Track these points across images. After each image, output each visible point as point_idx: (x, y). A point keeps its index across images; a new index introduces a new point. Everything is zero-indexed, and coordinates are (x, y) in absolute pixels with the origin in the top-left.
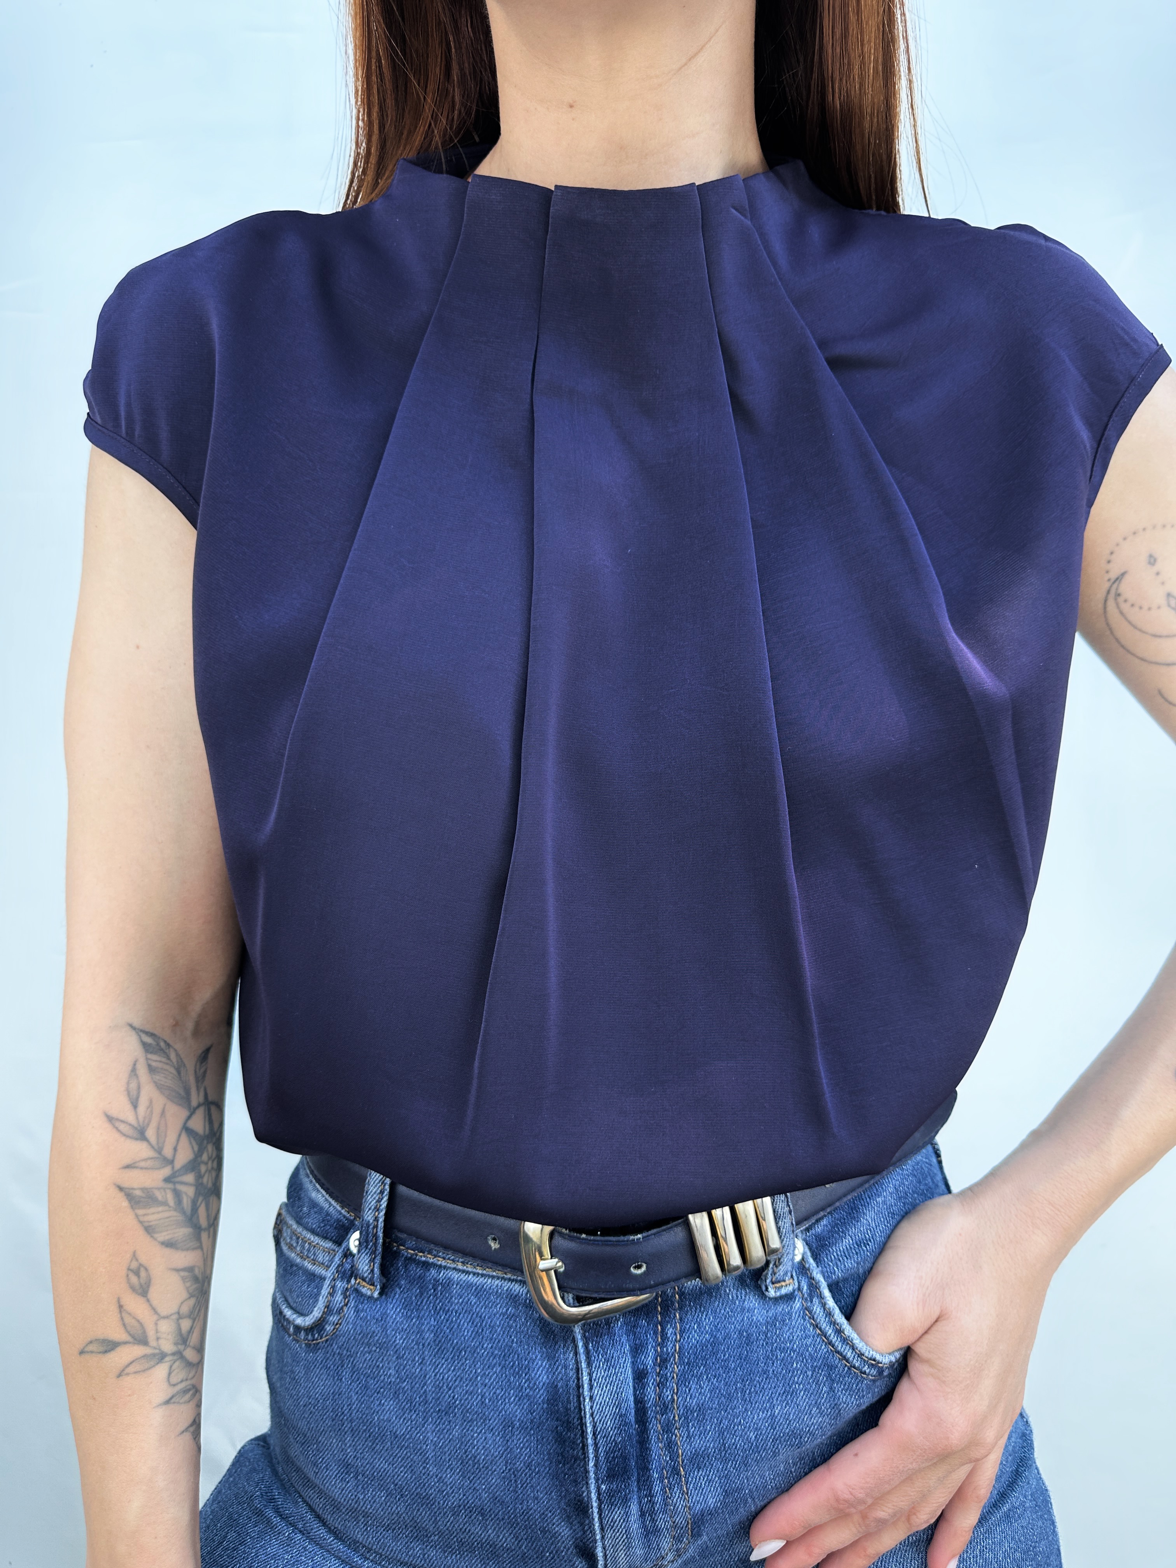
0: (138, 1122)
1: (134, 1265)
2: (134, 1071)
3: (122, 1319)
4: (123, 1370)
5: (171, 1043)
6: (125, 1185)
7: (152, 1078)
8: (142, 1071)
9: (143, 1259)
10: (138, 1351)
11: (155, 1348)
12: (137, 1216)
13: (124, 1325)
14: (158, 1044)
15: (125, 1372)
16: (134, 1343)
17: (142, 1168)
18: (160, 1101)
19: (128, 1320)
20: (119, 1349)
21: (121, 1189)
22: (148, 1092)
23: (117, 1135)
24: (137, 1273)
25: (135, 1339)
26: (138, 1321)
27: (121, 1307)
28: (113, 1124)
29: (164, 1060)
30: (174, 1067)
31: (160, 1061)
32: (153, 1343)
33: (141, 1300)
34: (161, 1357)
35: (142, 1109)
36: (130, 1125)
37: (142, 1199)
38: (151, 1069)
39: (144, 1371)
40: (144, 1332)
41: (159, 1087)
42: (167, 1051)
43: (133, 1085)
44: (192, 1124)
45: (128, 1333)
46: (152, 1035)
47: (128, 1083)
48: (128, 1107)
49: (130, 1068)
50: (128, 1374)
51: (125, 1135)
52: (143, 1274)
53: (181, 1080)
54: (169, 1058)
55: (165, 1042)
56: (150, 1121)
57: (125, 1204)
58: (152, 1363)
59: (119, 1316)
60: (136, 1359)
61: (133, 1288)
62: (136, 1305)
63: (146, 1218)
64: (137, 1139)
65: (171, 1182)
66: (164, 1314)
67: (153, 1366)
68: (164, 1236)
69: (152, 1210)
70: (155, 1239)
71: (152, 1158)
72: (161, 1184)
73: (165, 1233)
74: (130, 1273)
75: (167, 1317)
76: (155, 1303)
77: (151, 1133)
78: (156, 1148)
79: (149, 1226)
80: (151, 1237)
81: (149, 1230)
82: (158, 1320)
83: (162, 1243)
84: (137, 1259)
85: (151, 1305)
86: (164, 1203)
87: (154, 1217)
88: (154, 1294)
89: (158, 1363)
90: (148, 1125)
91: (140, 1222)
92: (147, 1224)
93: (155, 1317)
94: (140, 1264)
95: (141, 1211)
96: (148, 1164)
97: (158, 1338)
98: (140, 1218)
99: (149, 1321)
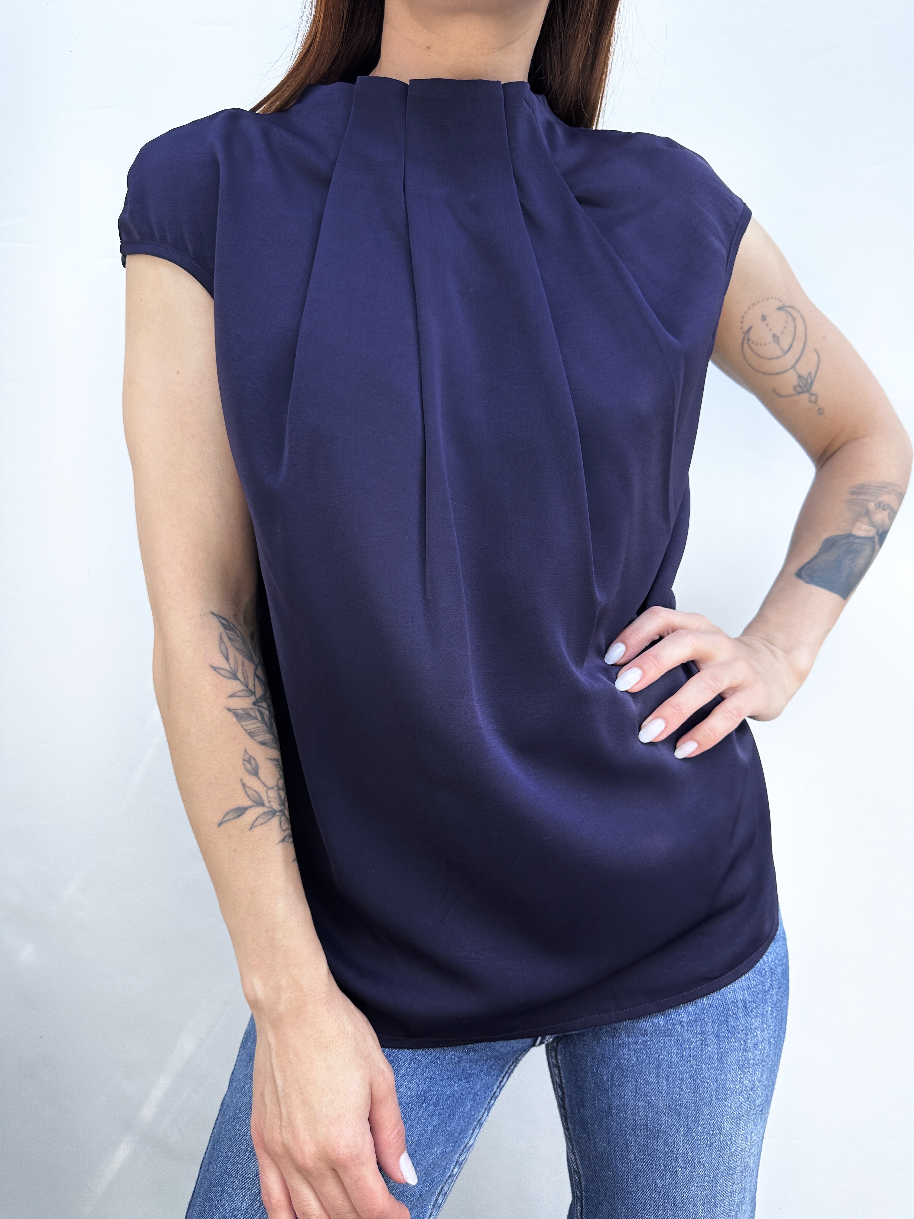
0: (232, 669)
1: (247, 757)
2: (221, 639)
3: (246, 792)
4: (253, 824)
5: (235, 626)
6: (232, 707)
7: (232, 644)
8: (226, 639)
9: (251, 752)
10: (260, 810)
11: (269, 808)
12: (242, 726)
13: (248, 796)
14: (229, 625)
15: (255, 825)
16: (256, 806)
17: (239, 696)
18: (240, 658)
19: (250, 792)
20: (248, 812)
21: (230, 710)
22: (232, 652)
23: (221, 677)
24: (250, 762)
25: (257, 804)
26: (256, 792)
27: (244, 784)
28: (217, 671)
29: (235, 634)
30: (241, 639)
31: (234, 635)
32: (267, 804)
33: (254, 778)
34: (274, 813)
35: (232, 661)
36: (227, 671)
37: (244, 716)
38: (230, 639)
39: (266, 822)
40: (261, 798)
41: (237, 649)
42: (234, 631)
43: (223, 647)
44: (258, 673)
45: (251, 800)
46: (225, 619)
47: (220, 647)
48: (224, 660)
49: (219, 638)
50: (256, 826)
51: (225, 677)
52: (253, 762)
53: (246, 646)
54: (237, 634)
55: (233, 624)
56: (238, 667)
57: (234, 719)
58: (270, 817)
59: (244, 791)
60: (260, 816)
61: (249, 772)
62: (253, 782)
63: (248, 728)
64: (233, 679)
65: (256, 705)
66: (270, 786)
67: (271, 819)
68: (260, 738)
69: (250, 722)
70: (255, 740)
71: (244, 690)
72: (252, 706)
73: (260, 737)
74: (245, 762)
75: (272, 788)
76: (263, 779)
77: (240, 675)
78: (245, 684)
79: (251, 732)
80: (253, 739)
81: (251, 734)
82: (267, 790)
83: (260, 743)
84: (248, 754)
85: (261, 781)
86: (256, 718)
87: (252, 726)
88: (261, 774)
89: (273, 817)
90: (237, 670)
91: (245, 730)
92: (249, 731)
93: (265, 789)
94: (251, 757)
95: (244, 723)
96: (242, 693)
97: (270, 801)
98: (245, 728)
99: (261, 790)
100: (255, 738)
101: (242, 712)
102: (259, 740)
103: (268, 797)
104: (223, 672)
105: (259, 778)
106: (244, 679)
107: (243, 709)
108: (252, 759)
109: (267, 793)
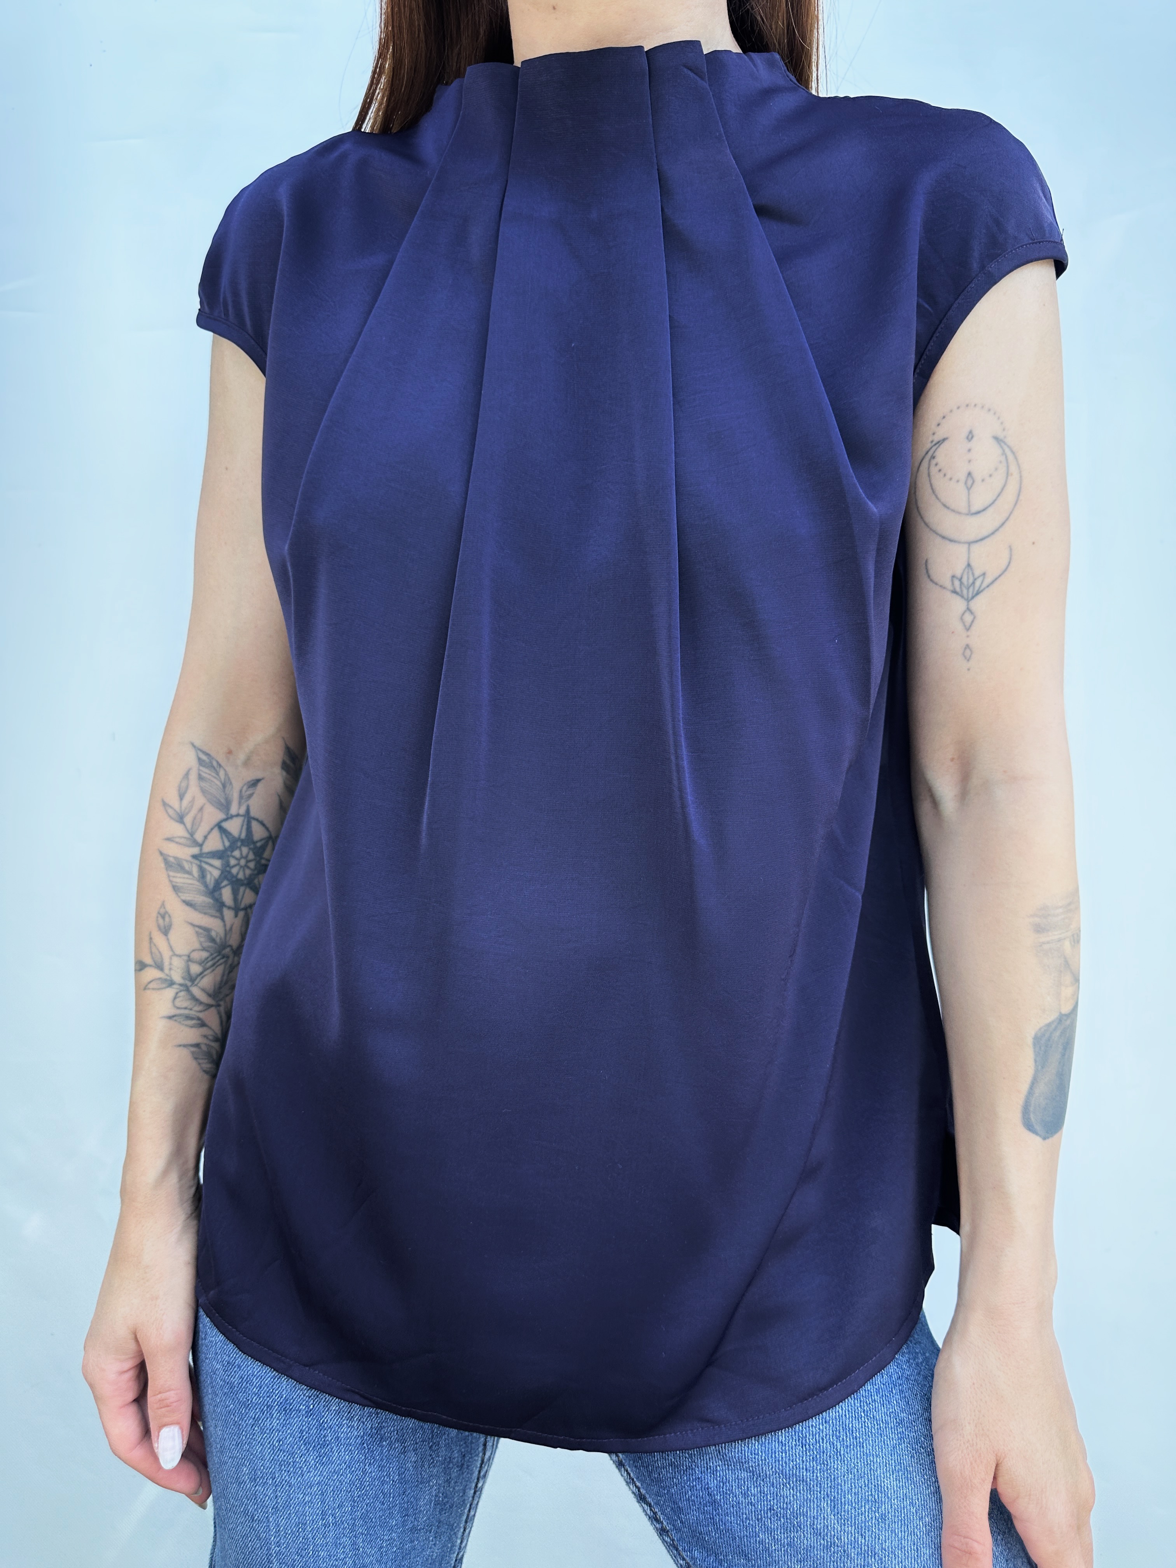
0: (181, 810)
1: (162, 911)
2: (187, 774)
3: (151, 948)
5: (222, 764)
6: (165, 852)
7: (200, 783)
8: (193, 776)
9: (169, 908)
10: (157, 974)
11: (168, 975)
12: (168, 876)
13: (150, 954)
14: (210, 762)
16: (155, 968)
17: (177, 843)
19: (154, 951)
20: (145, 970)
21: (162, 855)
22: (194, 792)
23: (167, 817)
24: (163, 917)
25: (156, 965)
26: (160, 953)
27: (151, 939)
28: (163, 806)
29: (212, 774)
30: (221, 782)
31: (209, 774)
32: (167, 971)
33: (164, 938)
34: (171, 983)
35: (186, 801)
36: (175, 810)
37: (175, 865)
38: (201, 778)
39: (159, 990)
40: (160, 961)
41: (204, 791)
42: (218, 769)
43: (184, 784)
44: (226, 825)
45: (152, 958)
46: (207, 754)
47: (180, 782)
48: (176, 797)
50: (149, 989)
51: (170, 816)
52: (168, 919)
53: (224, 791)
54: (217, 774)
55: (218, 762)
56: (190, 810)
57: (163, 865)
58: (164, 986)
60: (156, 980)
61: (159, 927)
62: (160, 941)
63: (175, 880)
64: (178, 822)
65: (197, 859)
66: (178, 952)
67: (165, 988)
68: (188, 897)
69: (179, 875)
70: (179, 897)
71: (185, 838)
72: (190, 859)
73: (187, 895)
74: (159, 916)
75: (180, 956)
76: (172, 943)
77: (188, 820)
78: (190, 831)
79: (176, 886)
80: (177, 894)
81: (176, 889)
82: (172, 956)
83: (184, 901)
84: (164, 908)
85: (169, 943)
86: (189, 873)
87: (182, 880)
88: (172, 935)
89: (168, 987)
90: (187, 814)
91: (171, 881)
92: (174, 884)
93: (171, 953)
94: (166, 912)
95: (171, 874)
96: (182, 841)
97: (170, 969)
98: (171, 879)
99: (166, 954)
100: (180, 894)
101: (175, 862)
102: (183, 898)
103: (171, 964)
104: (170, 811)
105: (168, 939)
106: (193, 826)
107: (175, 858)
108: (167, 916)
109: (171, 958)
